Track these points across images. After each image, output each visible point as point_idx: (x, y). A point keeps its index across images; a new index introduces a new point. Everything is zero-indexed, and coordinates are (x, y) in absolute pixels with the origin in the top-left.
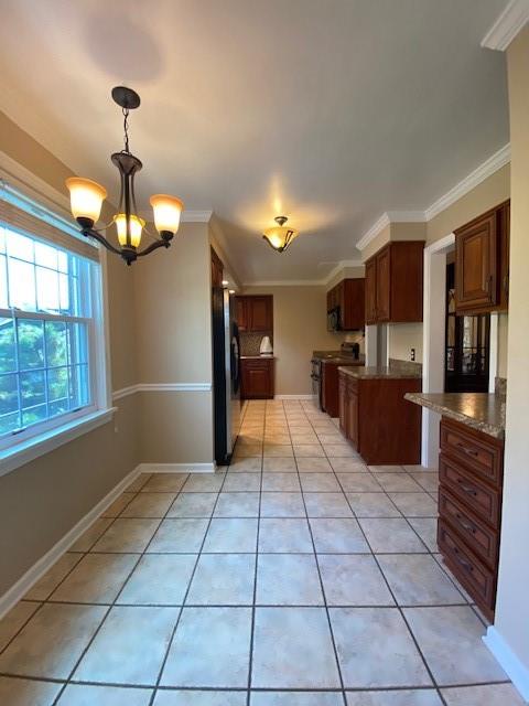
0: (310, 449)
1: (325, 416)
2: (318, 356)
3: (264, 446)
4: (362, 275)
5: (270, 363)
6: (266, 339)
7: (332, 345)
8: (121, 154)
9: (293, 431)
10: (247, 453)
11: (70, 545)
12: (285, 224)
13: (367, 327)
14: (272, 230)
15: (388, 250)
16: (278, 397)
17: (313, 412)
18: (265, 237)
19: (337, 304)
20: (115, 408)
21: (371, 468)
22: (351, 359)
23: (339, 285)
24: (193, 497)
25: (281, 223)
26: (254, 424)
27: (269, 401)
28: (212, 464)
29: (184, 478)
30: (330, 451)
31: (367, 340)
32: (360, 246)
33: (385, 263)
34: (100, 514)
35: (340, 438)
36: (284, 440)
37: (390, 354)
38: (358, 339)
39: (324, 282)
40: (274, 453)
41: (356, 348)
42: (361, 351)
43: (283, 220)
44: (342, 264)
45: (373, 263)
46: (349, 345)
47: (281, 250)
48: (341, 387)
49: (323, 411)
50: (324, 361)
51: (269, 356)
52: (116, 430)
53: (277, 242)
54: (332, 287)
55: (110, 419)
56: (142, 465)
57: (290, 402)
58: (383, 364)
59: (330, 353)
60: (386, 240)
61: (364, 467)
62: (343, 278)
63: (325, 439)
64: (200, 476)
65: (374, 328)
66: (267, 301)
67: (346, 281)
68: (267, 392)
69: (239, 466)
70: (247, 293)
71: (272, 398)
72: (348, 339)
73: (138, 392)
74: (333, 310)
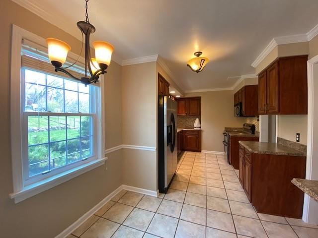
0: (217, 191)
1: (231, 167)
2: (228, 130)
3: (189, 184)
4: (257, 83)
5: (199, 133)
6: (197, 120)
7: (237, 124)
8: (84, 22)
9: (209, 176)
10: (178, 187)
11: (73, 230)
12: (200, 56)
13: (260, 116)
14: (191, 60)
15: (276, 64)
16: (203, 151)
17: (223, 163)
18: (188, 65)
19: (240, 101)
20: (107, 158)
21: (260, 215)
22: (250, 134)
23: (241, 89)
24: (141, 212)
25: (198, 55)
26: (186, 168)
27: (198, 154)
28: (156, 192)
29: (140, 197)
30: (231, 195)
31: (261, 123)
32: (254, 65)
33: (274, 73)
34: (94, 213)
35: (239, 186)
36: (202, 181)
37: (278, 134)
38: (254, 122)
39: (232, 88)
40: (194, 190)
41: (253, 128)
42: (256, 130)
43: (199, 54)
44: (243, 77)
45: (265, 75)
46: (249, 125)
47: (198, 71)
48: (240, 154)
49: (230, 164)
50: (231, 135)
51: (198, 129)
52: (107, 169)
53: (195, 67)
54: (237, 91)
55: (103, 163)
56: (123, 185)
57: (210, 155)
58: (273, 141)
59: (236, 129)
60: (275, 57)
61: (255, 213)
62: (244, 85)
63: (228, 185)
64: (149, 198)
65: (266, 117)
66: (198, 100)
67: (246, 87)
68: (197, 148)
69: (171, 196)
70: (186, 96)
71: (199, 151)
72: (248, 121)
73: (123, 148)
74: (238, 104)
